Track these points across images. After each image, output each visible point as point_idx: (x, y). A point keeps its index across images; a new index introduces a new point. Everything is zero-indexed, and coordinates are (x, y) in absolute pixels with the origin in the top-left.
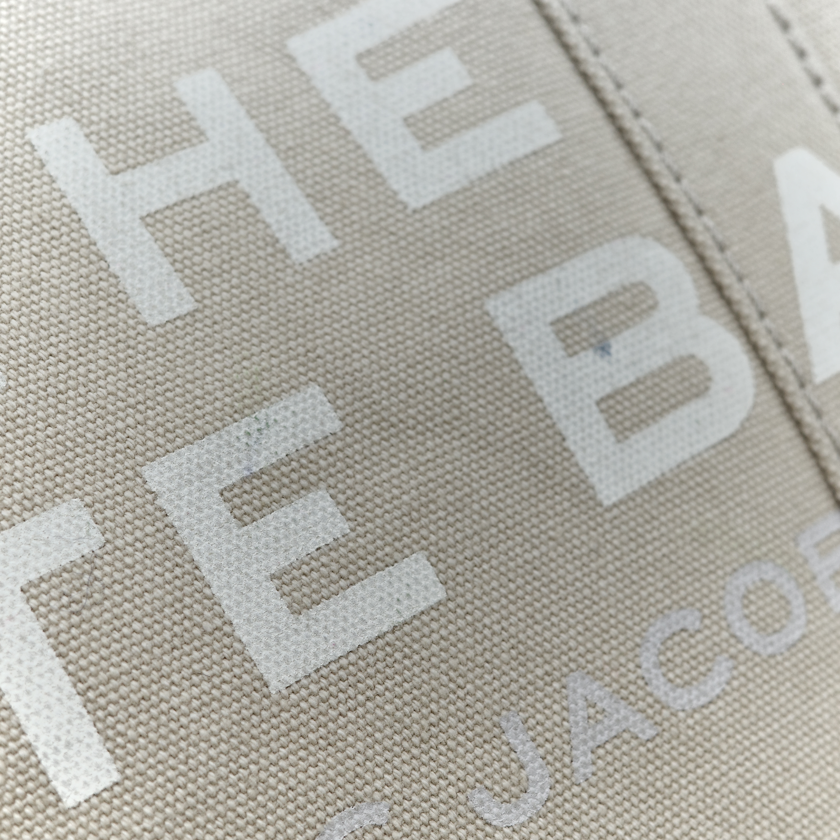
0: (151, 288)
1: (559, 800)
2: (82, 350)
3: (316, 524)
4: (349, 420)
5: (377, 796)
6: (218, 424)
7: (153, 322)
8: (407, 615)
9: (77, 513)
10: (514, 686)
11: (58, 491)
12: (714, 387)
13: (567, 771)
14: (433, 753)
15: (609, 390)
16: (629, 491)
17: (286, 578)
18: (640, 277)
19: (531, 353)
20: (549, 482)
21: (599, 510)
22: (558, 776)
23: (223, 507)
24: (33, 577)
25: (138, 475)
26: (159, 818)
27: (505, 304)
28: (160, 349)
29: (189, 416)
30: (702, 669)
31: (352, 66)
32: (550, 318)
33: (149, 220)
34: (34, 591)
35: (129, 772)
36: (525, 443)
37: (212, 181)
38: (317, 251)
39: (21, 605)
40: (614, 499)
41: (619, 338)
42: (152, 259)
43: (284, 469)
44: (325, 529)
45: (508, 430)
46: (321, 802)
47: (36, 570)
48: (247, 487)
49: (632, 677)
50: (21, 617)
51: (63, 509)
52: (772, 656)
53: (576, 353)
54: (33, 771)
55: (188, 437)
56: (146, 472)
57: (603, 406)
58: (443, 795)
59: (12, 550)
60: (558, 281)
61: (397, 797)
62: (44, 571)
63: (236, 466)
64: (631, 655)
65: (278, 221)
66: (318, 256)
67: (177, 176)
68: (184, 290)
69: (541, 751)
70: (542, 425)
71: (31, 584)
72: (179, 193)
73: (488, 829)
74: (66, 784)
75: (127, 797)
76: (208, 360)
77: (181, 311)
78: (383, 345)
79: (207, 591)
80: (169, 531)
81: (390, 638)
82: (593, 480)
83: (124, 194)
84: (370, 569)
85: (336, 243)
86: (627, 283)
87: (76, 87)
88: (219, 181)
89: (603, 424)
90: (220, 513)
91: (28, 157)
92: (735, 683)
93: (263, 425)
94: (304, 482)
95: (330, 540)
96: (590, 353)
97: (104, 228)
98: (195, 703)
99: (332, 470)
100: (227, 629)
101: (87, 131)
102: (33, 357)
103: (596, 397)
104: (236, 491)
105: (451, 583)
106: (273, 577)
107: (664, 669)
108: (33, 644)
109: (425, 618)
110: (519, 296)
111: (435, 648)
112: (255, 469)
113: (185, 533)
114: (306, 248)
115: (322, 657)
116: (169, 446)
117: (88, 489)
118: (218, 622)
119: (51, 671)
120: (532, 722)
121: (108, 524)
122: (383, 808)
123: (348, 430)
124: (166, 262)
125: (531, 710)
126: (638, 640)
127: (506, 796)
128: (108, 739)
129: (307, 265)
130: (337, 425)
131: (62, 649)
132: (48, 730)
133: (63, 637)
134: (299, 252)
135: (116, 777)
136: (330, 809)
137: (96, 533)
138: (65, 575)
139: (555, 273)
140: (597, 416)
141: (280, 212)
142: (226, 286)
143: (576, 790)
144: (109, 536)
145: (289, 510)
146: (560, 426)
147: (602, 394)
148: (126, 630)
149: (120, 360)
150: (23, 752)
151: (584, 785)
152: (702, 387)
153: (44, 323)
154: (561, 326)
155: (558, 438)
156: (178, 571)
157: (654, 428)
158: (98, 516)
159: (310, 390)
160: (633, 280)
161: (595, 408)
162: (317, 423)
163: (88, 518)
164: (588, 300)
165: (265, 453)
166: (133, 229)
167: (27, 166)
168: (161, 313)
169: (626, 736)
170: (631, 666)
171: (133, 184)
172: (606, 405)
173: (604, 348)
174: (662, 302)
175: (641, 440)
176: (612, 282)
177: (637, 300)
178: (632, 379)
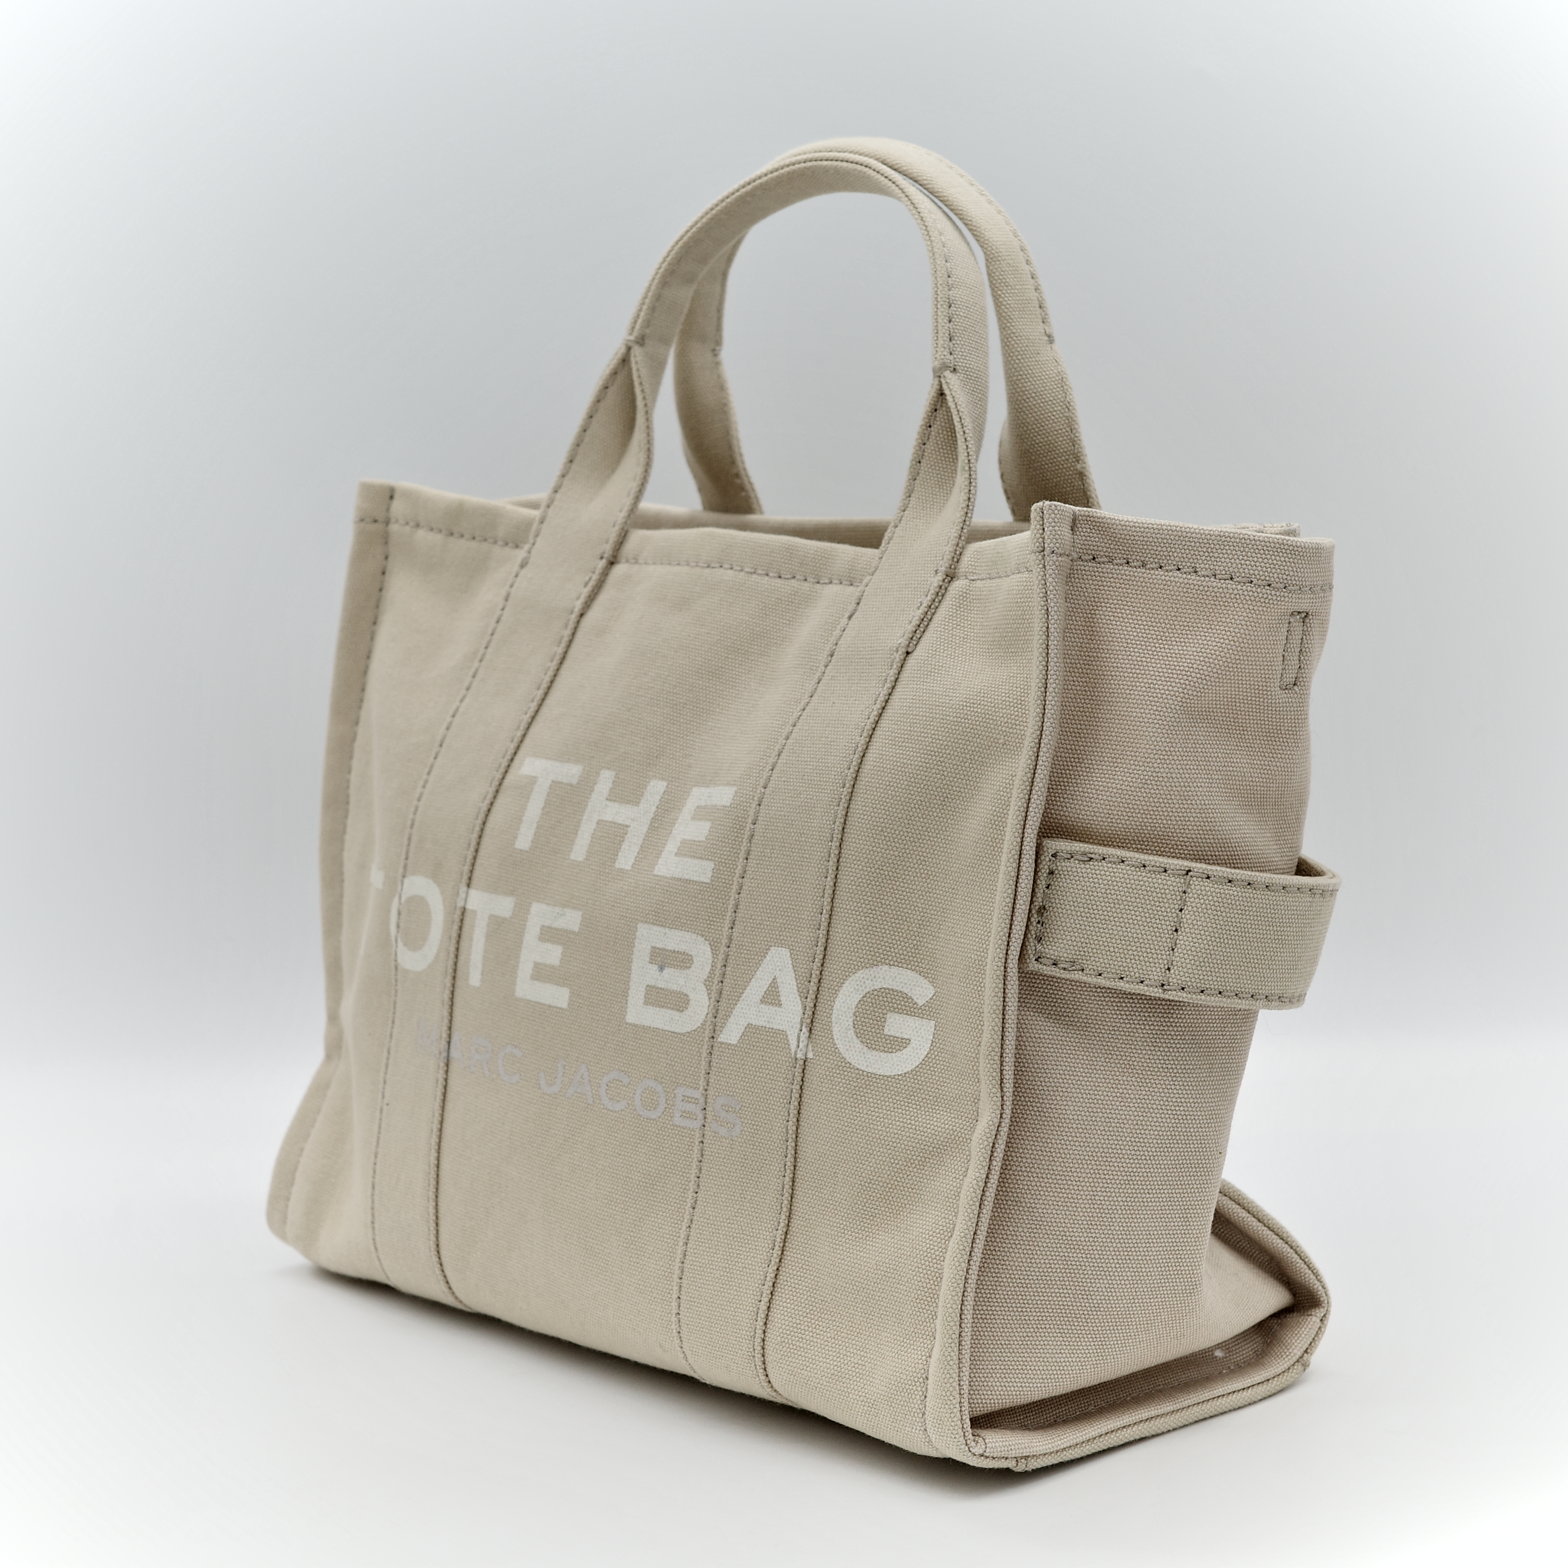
7: (571, 858)
11: (512, 892)
12: (686, 1012)
13: (565, 1091)
15: (653, 984)
16: (636, 1023)
18: (693, 953)
19: (639, 952)
21: (623, 1021)
25: (531, 903)
28: (565, 868)
32: (653, 945)
41: (669, 969)
52: (641, 1116)
53: (652, 963)
60: (665, 934)
64: (602, 1074)
82: (628, 1010)
86: (686, 952)
89: (644, 994)
91: (594, 778)
96: (657, 966)
103: (648, 983)
107: (608, 1088)
109: (557, 1011)
110: (650, 929)
117: (519, 897)
126: (607, 1071)
139: (667, 930)
140: (643, 989)
147: (650, 984)
152: (681, 1009)
157: (658, 1009)
160: (690, 953)
161: (645, 987)
164: (669, 948)
167: (592, 781)
170: (600, 1077)
172: (649, 988)
173: (661, 969)
174: (693, 969)
175: (651, 1010)
176: (682, 948)
177: (683, 961)
178: (663, 987)
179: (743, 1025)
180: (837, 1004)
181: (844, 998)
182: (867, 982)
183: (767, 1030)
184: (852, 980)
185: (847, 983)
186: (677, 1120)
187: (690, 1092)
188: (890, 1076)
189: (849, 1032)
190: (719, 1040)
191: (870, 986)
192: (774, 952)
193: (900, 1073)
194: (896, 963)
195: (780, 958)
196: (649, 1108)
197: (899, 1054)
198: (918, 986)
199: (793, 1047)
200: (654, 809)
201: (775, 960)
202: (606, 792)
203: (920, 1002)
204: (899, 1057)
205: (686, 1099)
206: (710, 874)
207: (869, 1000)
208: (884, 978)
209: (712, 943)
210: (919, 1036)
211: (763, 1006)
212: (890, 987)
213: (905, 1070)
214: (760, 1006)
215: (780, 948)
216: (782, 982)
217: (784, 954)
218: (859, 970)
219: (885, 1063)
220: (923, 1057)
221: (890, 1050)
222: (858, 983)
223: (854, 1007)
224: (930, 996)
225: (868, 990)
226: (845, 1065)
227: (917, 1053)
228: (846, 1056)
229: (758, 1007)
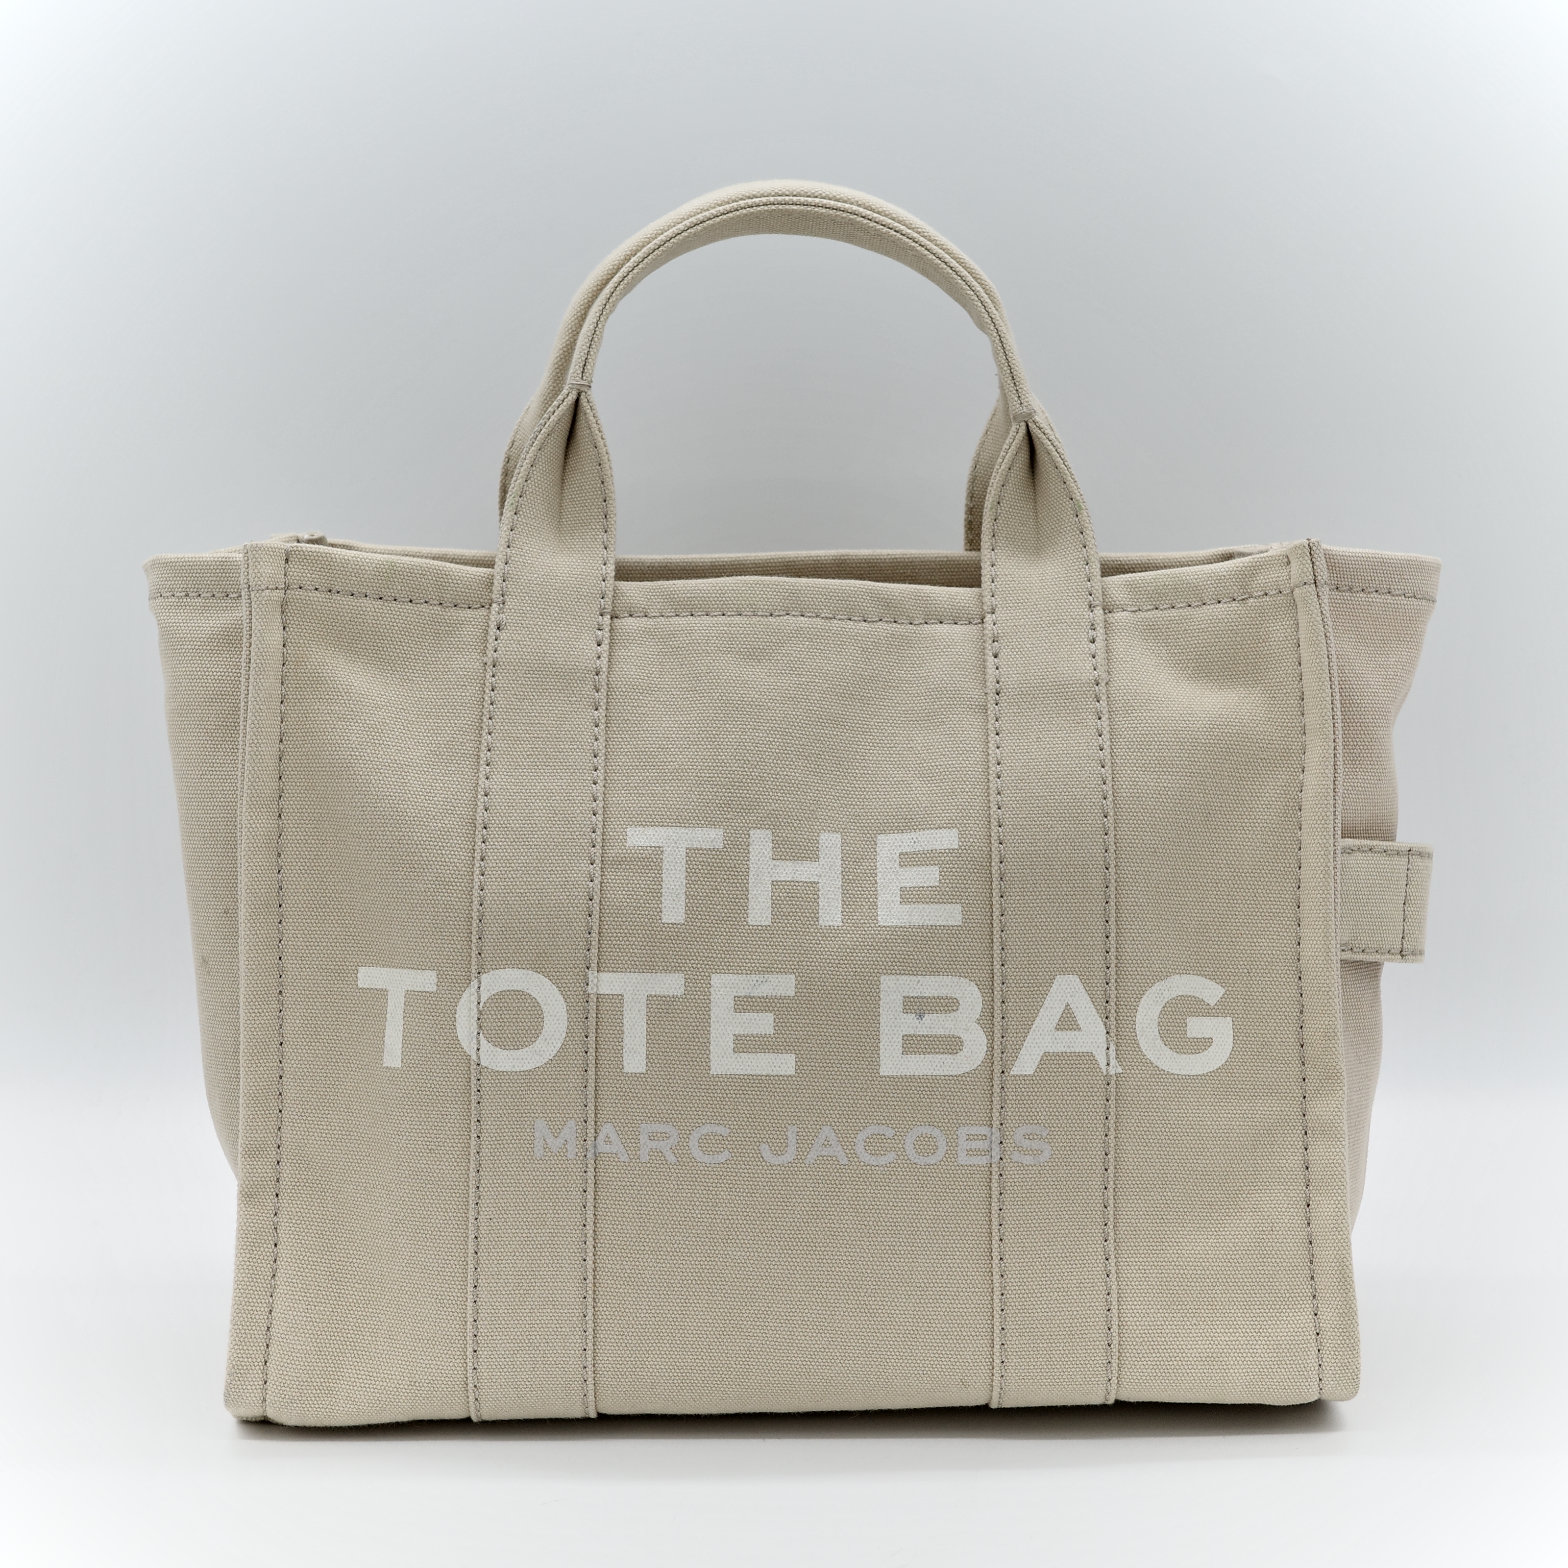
0: (758, 910)
1: (794, 1165)
2: (719, 922)
3: (762, 1024)
4: (799, 994)
5: (727, 1126)
6: (749, 972)
7: (750, 923)
8: (775, 1073)
9: (680, 979)
10: (801, 1118)
11: (679, 968)
12: (960, 1053)
13: (803, 1157)
14: (756, 1124)
15: (911, 1033)
16: (895, 1074)
17: (739, 1038)
18: (956, 996)
20: (863, 1055)
21: (877, 1075)
22: (799, 1157)
23: (733, 1002)
24: (653, 993)
25: (709, 976)
26: (650, 1092)
27: (889, 980)
28: (746, 934)
29: (741, 964)
30: (882, 1153)
31: (896, 857)
32: (904, 995)
33: (775, 883)
34: (650, 998)
35: (649, 1072)
36: (862, 1036)
37: (809, 878)
38: (831, 924)
39: (644, 1000)
40: (886, 1074)
41: (931, 1015)
42: (766, 899)
43: (762, 1000)
44: (764, 1028)
45: (858, 1028)
46: (706, 1117)
47: (656, 991)
48: (745, 999)
49: (850, 1140)
50: (642, 1004)
51: (677, 975)
53: (907, 1013)
54: (619, 1055)
55: (735, 971)
56: (713, 976)
57: (905, 1038)
58: (751, 1139)
59: (652, 981)
60: (917, 982)
61: (734, 1131)
62: (658, 993)
63: (746, 990)
64: (855, 1132)
65: (824, 905)
66: (830, 926)
67: (797, 870)
68: (770, 916)
69: (798, 1146)
70: (873, 1033)
71: (651, 995)
72: (793, 878)
73: (761, 1159)
74: (628, 1064)
75: (644, 1079)
76: (761, 946)
77: (763, 924)
78: (830, 973)
79: (708, 1028)
80: (708, 1001)
81: (763, 1078)
82: (882, 1063)
83: (772, 869)
84: (771, 1051)
85: (841, 924)
86: (949, 995)
87: (781, 820)
88: (812, 880)
89: (900, 1044)
90: (730, 1003)
91: (745, 840)
92: (893, 1165)
93: (764, 981)
94: (767, 1008)
95: (763, 1033)
96: (913, 1015)
97: (756, 879)
98: (682, 1063)
99: (780, 1009)
100: (707, 1044)
101: (774, 838)
102: (699, 917)
103: (905, 1033)
104: (741, 999)
105: (799, 1071)
106: (734, 1035)
107: (866, 1144)
108: (641, 1015)
109: (781, 1078)
110: (897, 980)
111: (778, 1090)
112: (752, 995)
113: (712, 1004)
114: (827, 921)
115: (735, 1070)
116: (727, 971)
117: (689, 973)
118: (706, 1040)
119: (642, 1026)
120: (800, 1134)
121: (689, 988)
122: (728, 1131)
123: (796, 998)
124: (770, 902)
125: (802, 1130)
126: (861, 1128)
127: (775, 1152)
128: (648, 1058)
129: (823, 927)
130: (792, 994)
131: (649, 1022)
132: (631, 1044)
133: (651, 1018)
134: (823, 920)
135: (644, 1071)
136: (708, 1121)
137: (682, 990)
138: (664, 998)
139: (920, 978)
140: (899, 1040)
141: (827, 902)
142: (786, 921)
143: (803, 1165)
144: (686, 992)
145: (756, 1014)
146: (881, 1037)
147: (908, 1033)
148: (673, 1027)
149: (729, 932)
150: (619, 1047)
151: (807, 1166)
152: (954, 1052)
153: (711, 906)
154: (907, 1000)
155: (877, 1041)
156: (702, 1016)
157: (922, 1056)
158: (687, 984)
159: (790, 976)
160: (953, 996)
161: (901, 1037)
162: (785, 989)
163: (683, 983)
164: (926, 995)
165: (759, 990)
166: (766, 884)
167: (743, 843)
168: (756, 921)
169: (834, 1159)
170: (852, 1136)
171: (778, 866)
172: (906, 1038)
173: (921, 1016)
174: (960, 1010)
175: (913, 1058)
176: (943, 992)
177: (948, 1005)
178: (925, 1033)
179: (1038, 1055)
180: (1139, 1019)
181: (1145, 1011)
182: (1164, 993)
183: (1069, 1054)
184: (1150, 993)
185: (1145, 997)
186: (963, 1159)
187: (975, 1130)
188: (1203, 1075)
189: (1157, 1042)
190: (1012, 1073)
191: (1167, 996)
192: (1060, 980)
193: (1211, 1070)
194: (1184, 972)
195: (1069, 985)
196: (926, 1154)
197: (1206, 1052)
198: (1206, 988)
199: (1103, 1065)
200: (839, 862)
201: (1064, 988)
202: (768, 852)
203: (1212, 1003)
204: (1207, 1055)
205: (970, 1138)
206: (960, 917)
207: (1170, 1009)
208: (1178, 987)
209: (979, 983)
210: (1219, 1033)
211: (1059, 1033)
212: (1184, 994)
213: (1217, 1066)
214: (1056, 1034)
215: (1067, 976)
216: (1077, 1008)
217: (1073, 980)
218: (1155, 983)
219: (1196, 1063)
220: (1229, 1051)
221: (1197, 1051)
222: (1156, 995)
223: (1156, 1018)
224: (1221, 995)
225: (1167, 1000)
226: (1159, 1073)
227: (1223, 1049)
228: (1159, 1064)
229: (1053, 1035)
